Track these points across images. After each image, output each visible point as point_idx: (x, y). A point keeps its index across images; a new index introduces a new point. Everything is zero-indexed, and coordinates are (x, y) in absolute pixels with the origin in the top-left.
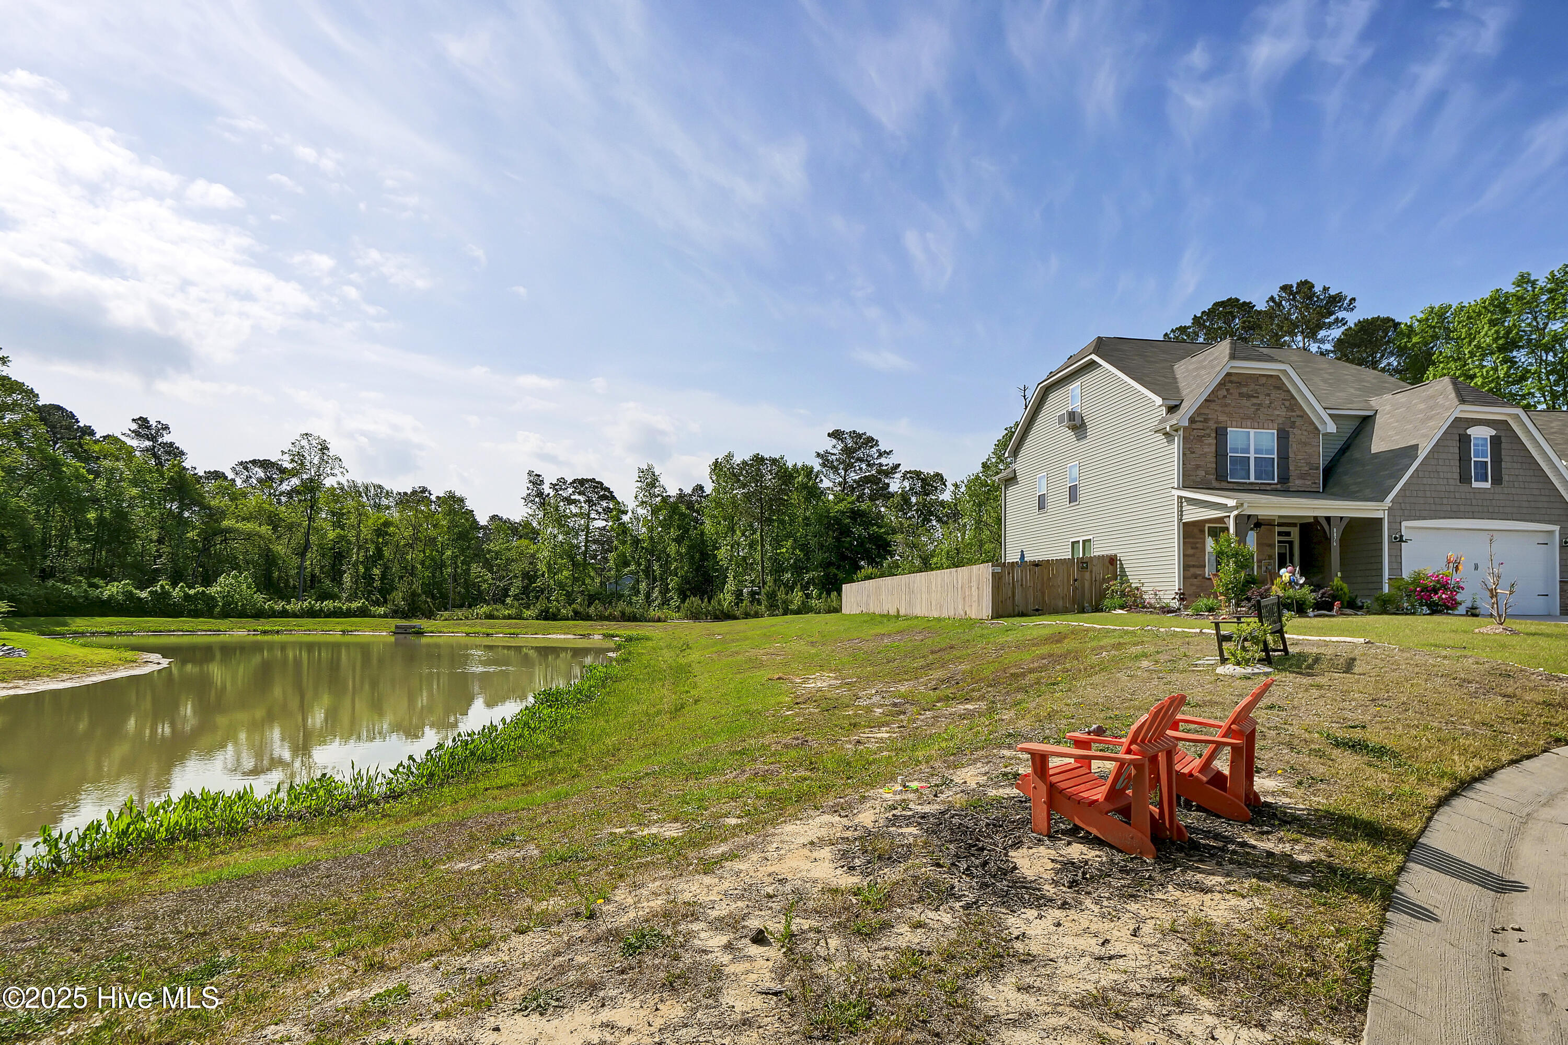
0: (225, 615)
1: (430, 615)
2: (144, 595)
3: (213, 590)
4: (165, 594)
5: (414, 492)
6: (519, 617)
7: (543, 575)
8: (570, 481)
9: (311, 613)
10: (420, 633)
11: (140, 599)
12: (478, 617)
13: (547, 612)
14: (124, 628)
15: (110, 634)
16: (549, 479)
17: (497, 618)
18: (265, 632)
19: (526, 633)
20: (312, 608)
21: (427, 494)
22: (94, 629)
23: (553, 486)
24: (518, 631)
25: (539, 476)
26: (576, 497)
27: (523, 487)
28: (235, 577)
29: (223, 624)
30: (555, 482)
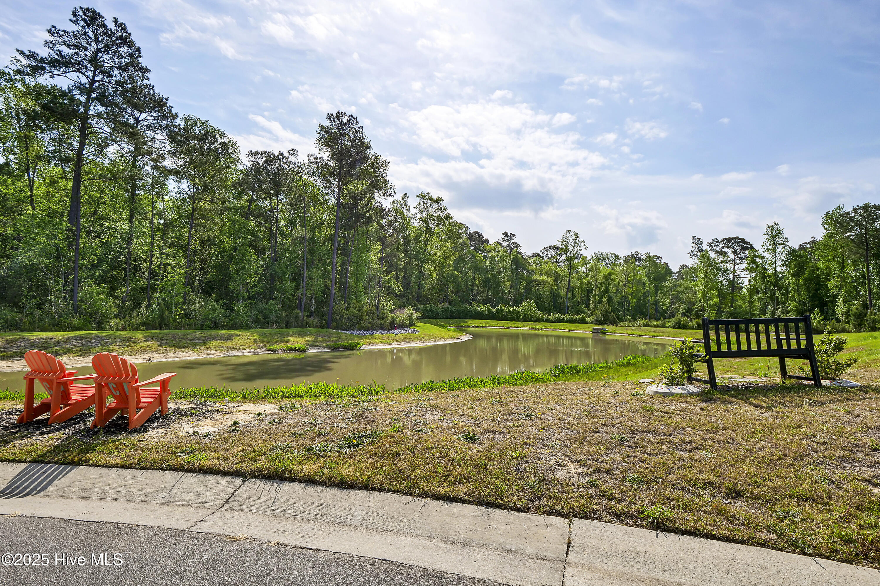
0: (524, 320)
1: (614, 323)
2: (494, 310)
3: (519, 309)
4: (502, 310)
5: (633, 256)
6: (663, 326)
7: (700, 301)
8: (720, 240)
9: (559, 321)
10: (604, 333)
11: (493, 312)
12: (640, 325)
13: (680, 324)
14: (484, 325)
15: (479, 327)
16: (706, 240)
17: (650, 326)
18: (536, 329)
19: (663, 336)
20: (559, 318)
21: (639, 256)
22: (474, 325)
23: (710, 244)
24: (658, 334)
25: (699, 239)
26: (725, 250)
27: (690, 246)
28: (528, 303)
29: (520, 324)
30: (710, 241)
